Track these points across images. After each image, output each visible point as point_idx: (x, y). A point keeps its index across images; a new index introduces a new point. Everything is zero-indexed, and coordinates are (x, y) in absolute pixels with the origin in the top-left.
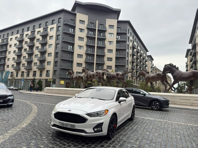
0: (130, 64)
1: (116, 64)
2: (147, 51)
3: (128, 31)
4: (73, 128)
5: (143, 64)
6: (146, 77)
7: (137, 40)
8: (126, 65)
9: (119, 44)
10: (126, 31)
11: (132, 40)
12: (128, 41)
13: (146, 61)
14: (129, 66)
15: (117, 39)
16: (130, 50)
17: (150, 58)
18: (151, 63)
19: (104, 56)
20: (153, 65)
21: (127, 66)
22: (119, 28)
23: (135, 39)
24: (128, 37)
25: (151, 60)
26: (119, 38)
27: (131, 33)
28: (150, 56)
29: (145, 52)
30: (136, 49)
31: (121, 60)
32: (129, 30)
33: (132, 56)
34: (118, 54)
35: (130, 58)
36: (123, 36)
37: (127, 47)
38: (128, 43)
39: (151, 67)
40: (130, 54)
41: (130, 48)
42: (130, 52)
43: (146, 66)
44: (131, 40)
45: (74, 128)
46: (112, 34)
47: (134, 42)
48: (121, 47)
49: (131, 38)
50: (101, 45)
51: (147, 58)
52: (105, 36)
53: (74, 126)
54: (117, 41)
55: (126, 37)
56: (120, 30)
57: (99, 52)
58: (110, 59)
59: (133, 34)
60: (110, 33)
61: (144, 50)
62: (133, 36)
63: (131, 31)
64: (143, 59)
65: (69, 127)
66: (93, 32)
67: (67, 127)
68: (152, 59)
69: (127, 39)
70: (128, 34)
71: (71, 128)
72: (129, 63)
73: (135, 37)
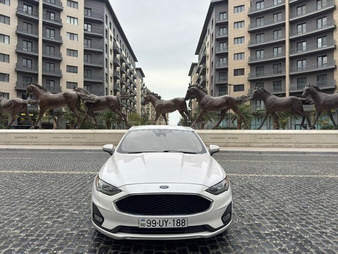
0: (111, 82)
1: (86, 80)
2: (136, 60)
3: (105, 19)
4: (181, 226)
5: (131, 83)
6: (156, 105)
7: (120, 38)
8: (105, 82)
9: (89, 41)
10: (102, 17)
11: (113, 36)
12: (106, 37)
13: (134, 78)
14: (110, 85)
15: (85, 29)
16: (110, 55)
17: (140, 73)
18: (141, 81)
19: (59, 61)
20: (144, 85)
21: (106, 85)
22: (88, 9)
23: (117, 36)
24: (106, 31)
25: (141, 76)
26: (89, 30)
27: (110, 23)
28: (139, 70)
29: (133, 61)
30: (119, 54)
31: (94, 73)
32: (106, 17)
33: (113, 65)
34: (89, 61)
35: (110, 69)
36: (97, 27)
37: (105, 49)
38: (106, 40)
39: (142, 89)
40: (110, 62)
41: (110, 51)
42: (110, 59)
43: (134, 87)
44: (111, 37)
45: (186, 226)
46: (74, 18)
47: (115, 41)
48: (93, 48)
49: (111, 33)
50: (52, 39)
51: (135, 72)
52: (60, 21)
53: (184, 221)
54: (85, 35)
55: (102, 28)
56: (89, 14)
57: (48, 53)
58: (72, 69)
59: (113, 26)
60: (71, 17)
61: (131, 58)
62: (114, 30)
63: (110, 19)
64: (131, 73)
65: (170, 226)
66: (32, 7)
67: (164, 226)
68: (143, 76)
69: (105, 33)
70: (105, 24)
71: (176, 226)
72: (110, 79)
73: (117, 32)
